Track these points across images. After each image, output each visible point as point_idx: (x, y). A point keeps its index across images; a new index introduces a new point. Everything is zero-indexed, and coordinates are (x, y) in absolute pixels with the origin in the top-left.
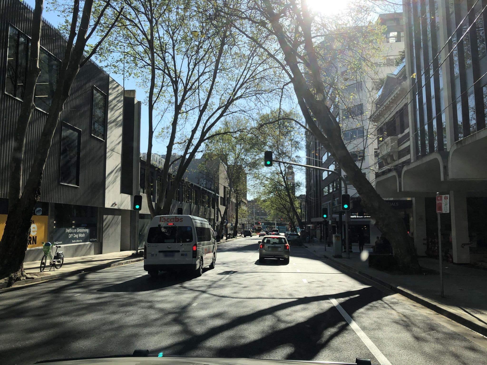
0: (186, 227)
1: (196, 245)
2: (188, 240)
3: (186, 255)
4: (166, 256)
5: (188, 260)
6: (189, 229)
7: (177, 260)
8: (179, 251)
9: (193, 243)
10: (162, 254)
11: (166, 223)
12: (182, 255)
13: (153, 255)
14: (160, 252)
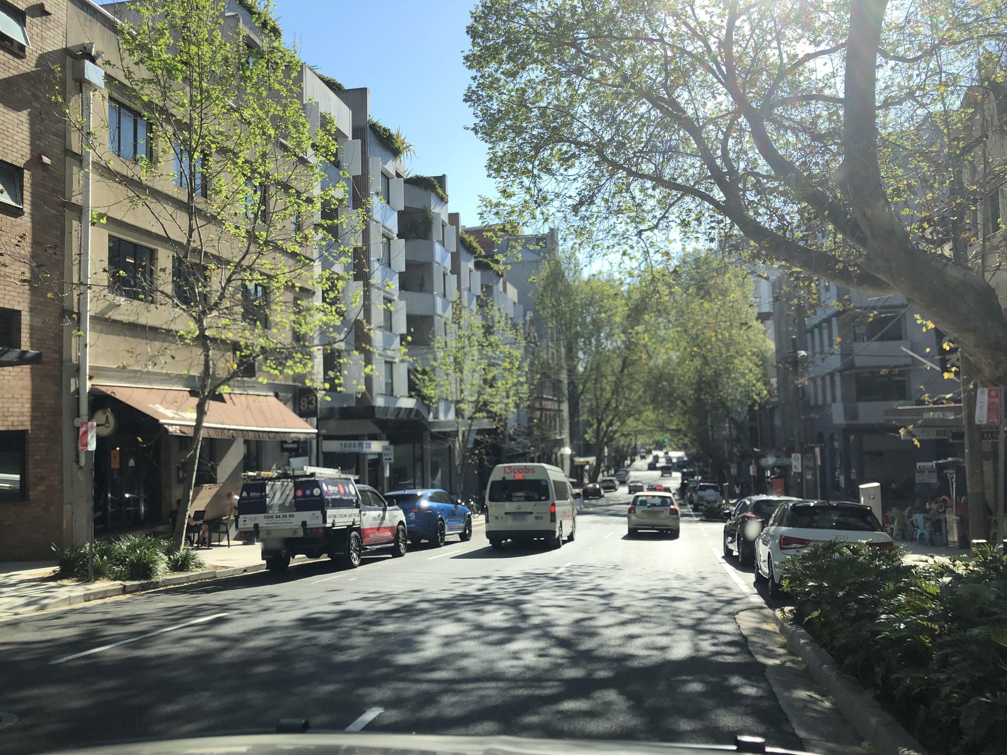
0: (540, 481)
1: (554, 505)
2: (543, 498)
3: (542, 518)
4: (515, 519)
5: (544, 525)
6: (544, 483)
7: (529, 524)
8: (531, 513)
9: (550, 502)
10: (509, 517)
11: (513, 474)
12: (537, 518)
13: (497, 518)
14: (506, 513)
